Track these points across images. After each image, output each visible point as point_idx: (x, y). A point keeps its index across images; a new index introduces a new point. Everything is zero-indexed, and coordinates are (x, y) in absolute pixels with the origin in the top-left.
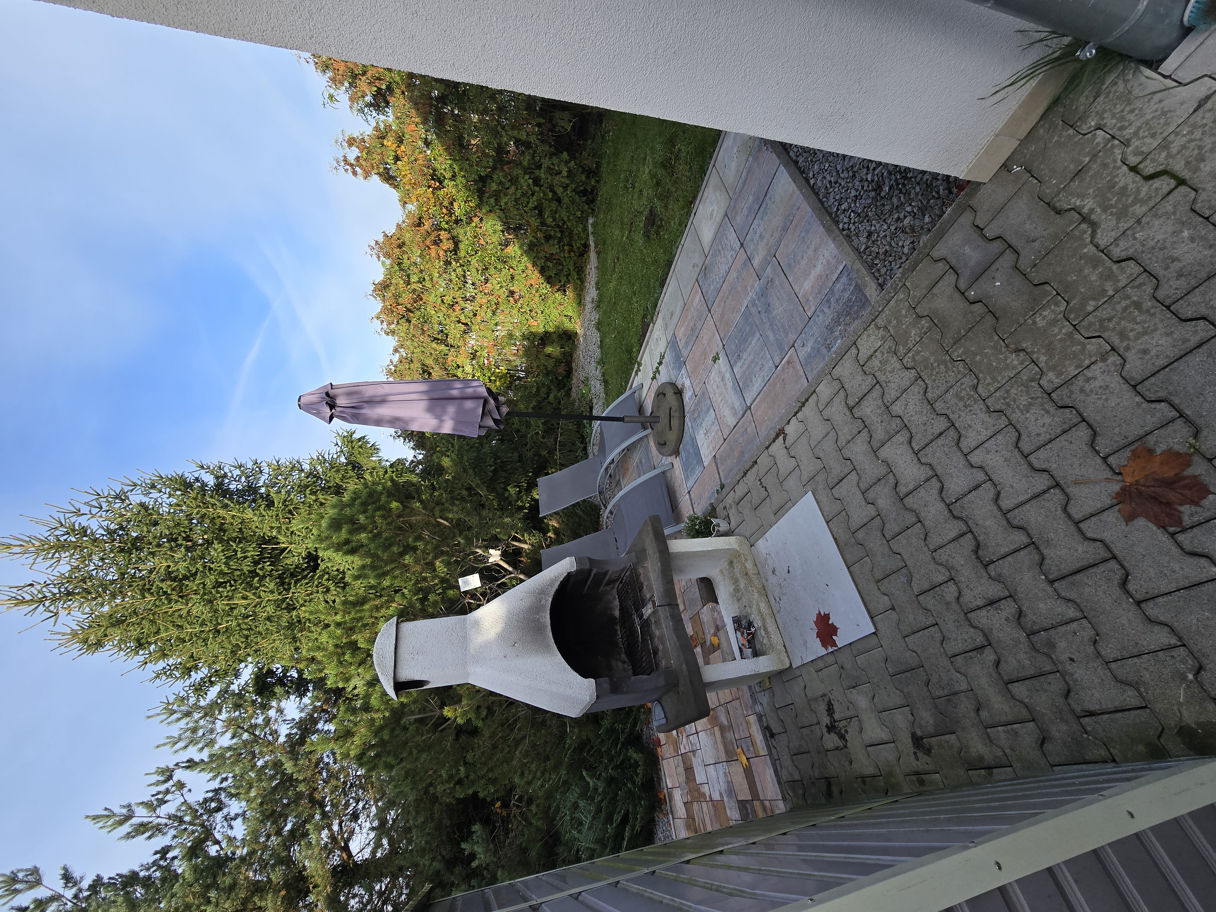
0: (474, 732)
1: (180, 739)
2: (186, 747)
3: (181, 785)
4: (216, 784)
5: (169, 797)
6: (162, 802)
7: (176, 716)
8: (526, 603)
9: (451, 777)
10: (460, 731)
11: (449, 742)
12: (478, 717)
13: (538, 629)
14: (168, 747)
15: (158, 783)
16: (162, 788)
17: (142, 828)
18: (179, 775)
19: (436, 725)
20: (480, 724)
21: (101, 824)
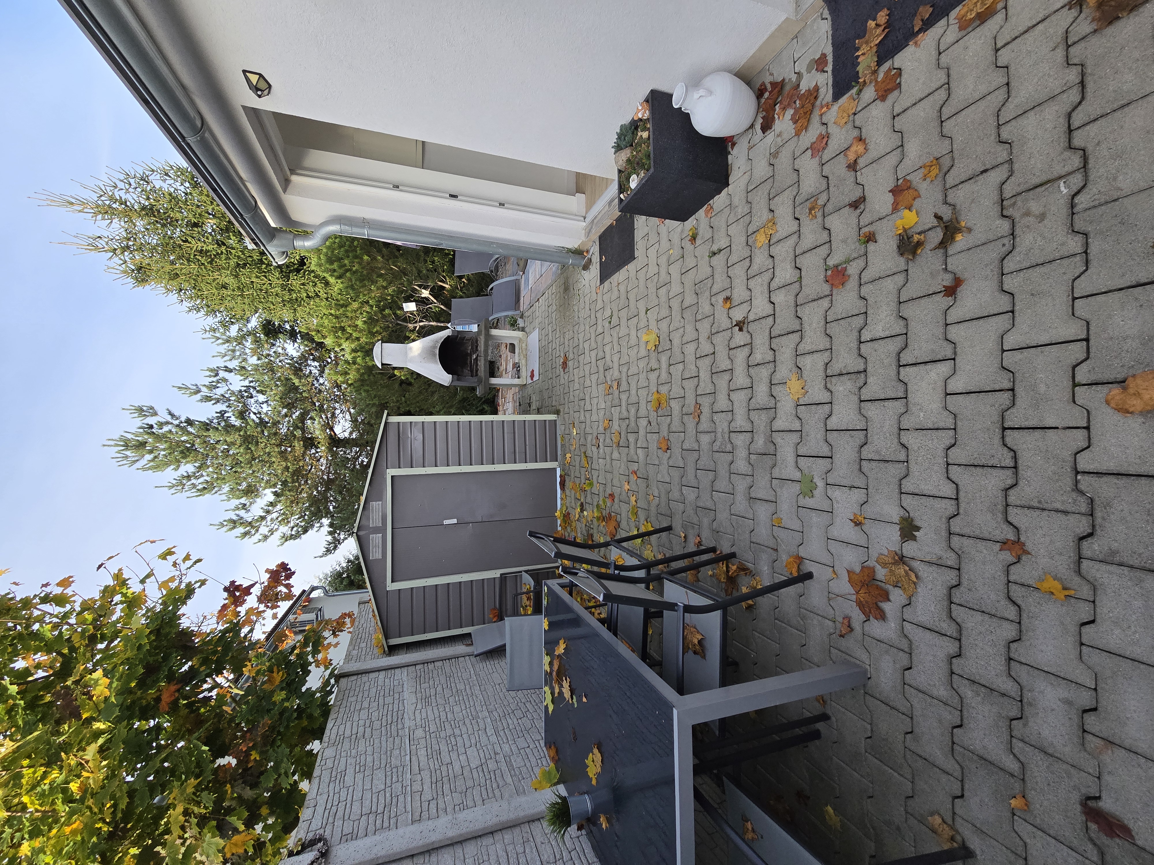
0: (410, 384)
1: (226, 355)
2: (231, 360)
3: (225, 380)
4: (246, 383)
5: (219, 385)
6: (216, 387)
7: (220, 341)
8: (431, 344)
9: (398, 401)
10: (402, 382)
11: (397, 386)
12: (412, 377)
13: (435, 355)
14: (219, 358)
15: (210, 376)
16: (215, 379)
17: (208, 399)
18: (222, 374)
19: (390, 377)
20: (413, 381)
21: (183, 392)
